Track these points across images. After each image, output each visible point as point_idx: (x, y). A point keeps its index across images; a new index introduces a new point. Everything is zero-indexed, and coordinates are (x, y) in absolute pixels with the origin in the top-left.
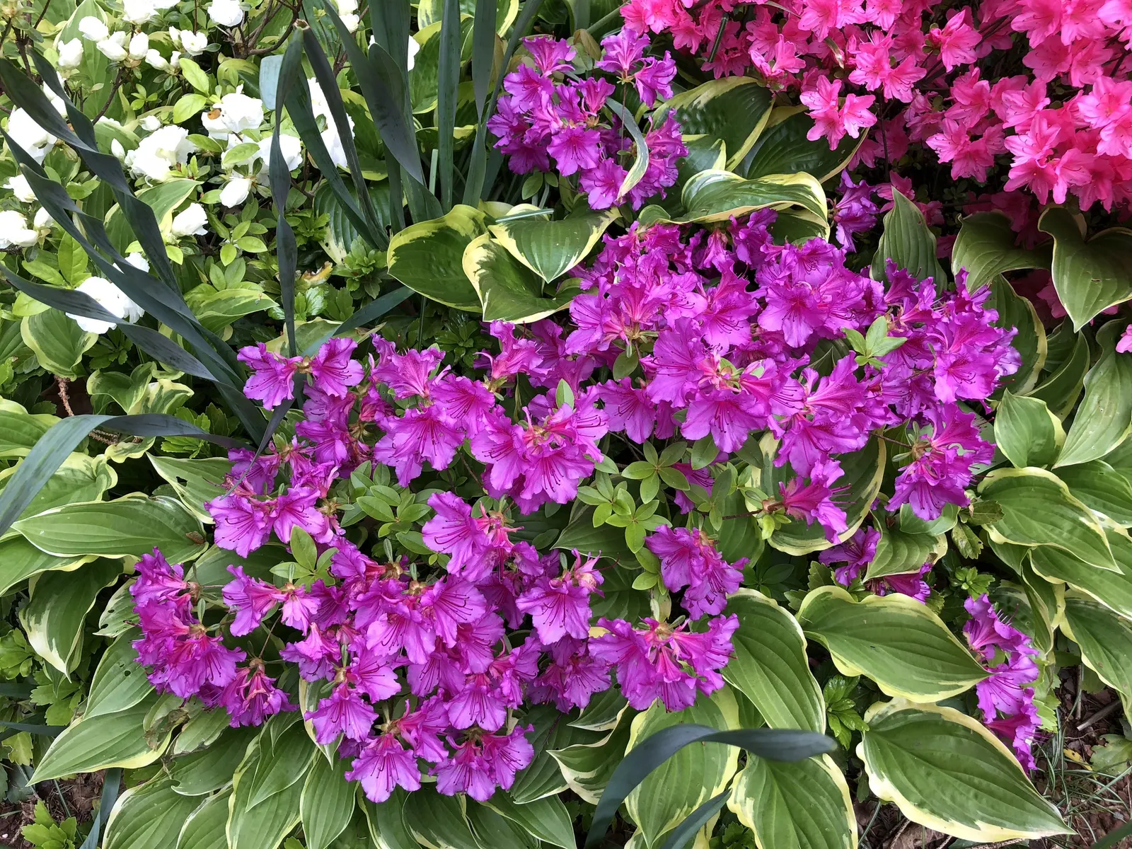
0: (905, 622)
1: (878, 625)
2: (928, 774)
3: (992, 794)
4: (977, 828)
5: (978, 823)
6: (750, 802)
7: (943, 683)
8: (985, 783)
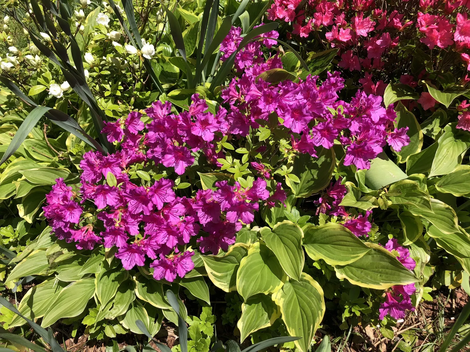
0: (336, 234)
1: (327, 237)
2: (361, 272)
3: (387, 273)
4: (381, 285)
5: (381, 283)
6: (282, 300)
7: (352, 256)
8: (384, 270)
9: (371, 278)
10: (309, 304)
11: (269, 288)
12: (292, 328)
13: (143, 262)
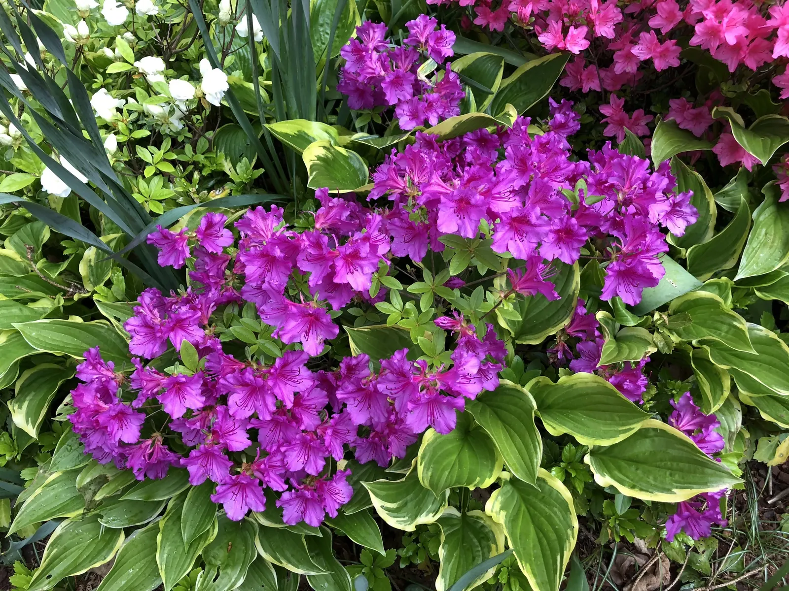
0: (590, 391)
1: (574, 397)
2: (637, 469)
3: (682, 470)
4: (675, 493)
5: (674, 490)
6: (503, 513)
7: (621, 429)
8: (675, 464)
9: (655, 479)
10: (549, 519)
11: (474, 480)
12: (526, 562)
13: (262, 503)
